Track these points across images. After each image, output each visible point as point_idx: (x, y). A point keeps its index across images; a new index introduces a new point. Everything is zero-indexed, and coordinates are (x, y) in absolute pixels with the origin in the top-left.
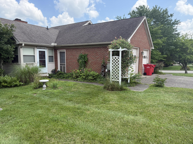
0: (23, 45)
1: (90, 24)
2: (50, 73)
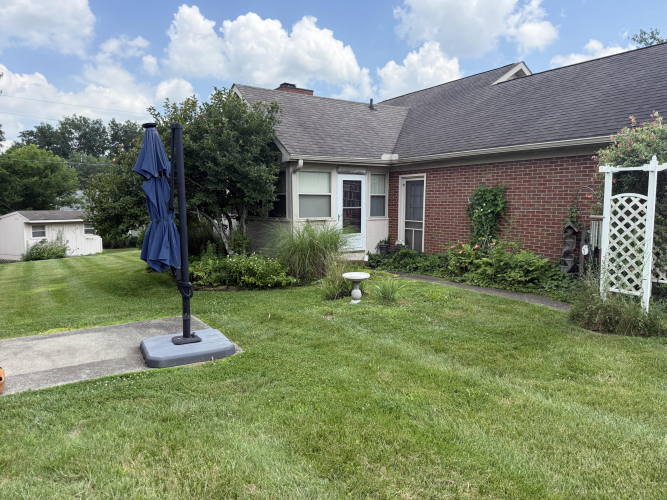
0: (301, 163)
2: (373, 251)
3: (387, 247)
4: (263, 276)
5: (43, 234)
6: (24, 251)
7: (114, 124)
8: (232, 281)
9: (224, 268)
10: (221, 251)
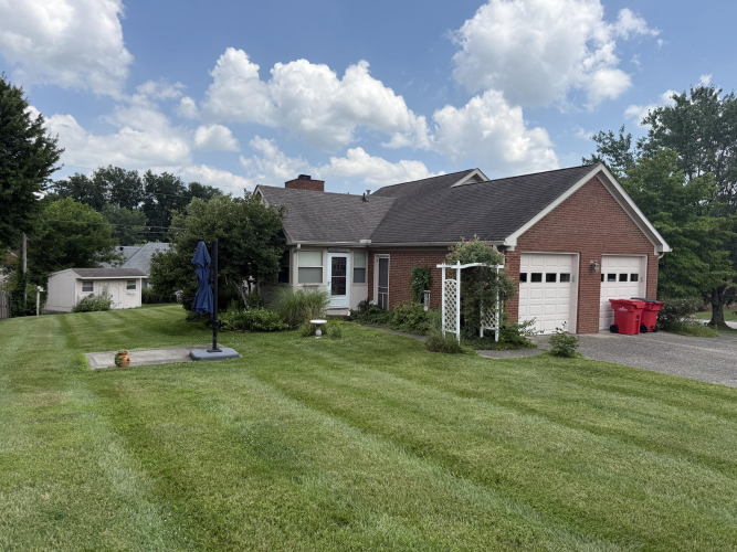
0: (299, 246)
1: (476, 177)
2: (355, 309)
3: (364, 306)
4: (267, 323)
5: (92, 289)
6: (75, 303)
7: (150, 177)
8: (247, 326)
9: (242, 317)
10: (241, 306)
